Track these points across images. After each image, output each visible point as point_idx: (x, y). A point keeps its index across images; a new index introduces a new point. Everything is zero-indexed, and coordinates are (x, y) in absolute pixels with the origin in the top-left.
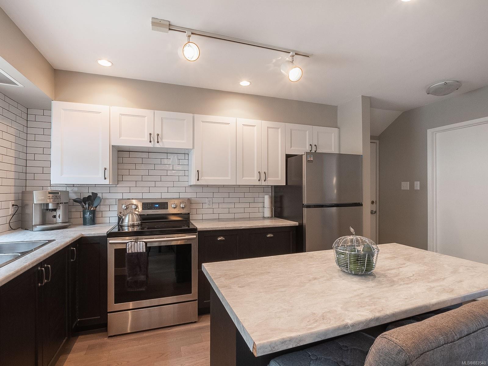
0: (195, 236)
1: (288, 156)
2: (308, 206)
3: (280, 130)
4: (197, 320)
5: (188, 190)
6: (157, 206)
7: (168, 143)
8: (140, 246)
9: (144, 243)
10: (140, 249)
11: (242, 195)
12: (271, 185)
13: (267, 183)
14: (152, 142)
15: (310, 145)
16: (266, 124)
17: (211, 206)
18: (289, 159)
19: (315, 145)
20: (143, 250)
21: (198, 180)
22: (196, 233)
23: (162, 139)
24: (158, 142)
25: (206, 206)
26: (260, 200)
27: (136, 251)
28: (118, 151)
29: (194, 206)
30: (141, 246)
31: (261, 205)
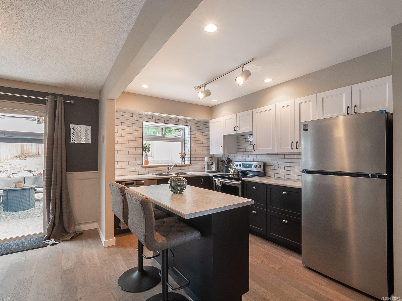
0: (240, 183)
3: (311, 102)
7: (241, 130)
13: (300, 150)
14: (236, 131)
15: (349, 107)
16: (298, 100)
17: (279, 168)
19: (355, 106)
21: (255, 150)
23: (239, 128)
25: (276, 168)
28: (237, 136)
29: (269, 167)
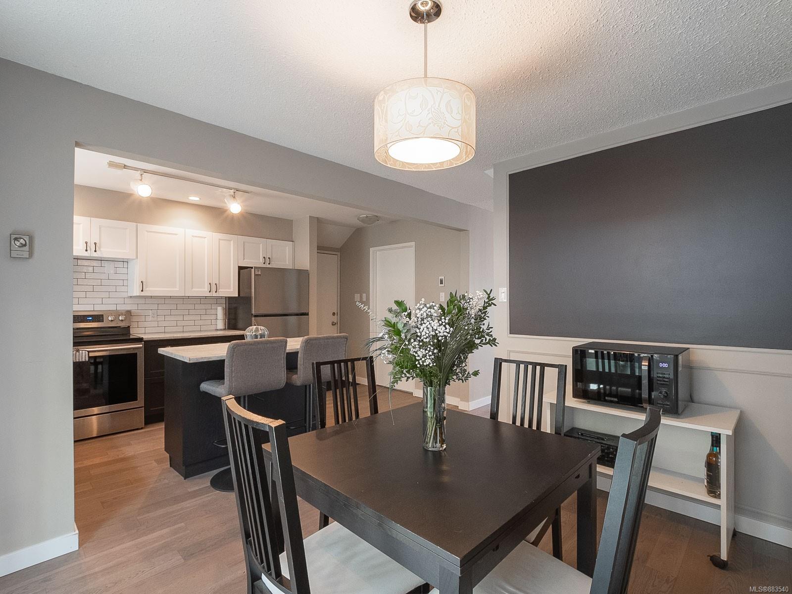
0: (141, 345)
1: (241, 268)
2: (256, 316)
3: (232, 242)
4: (143, 426)
5: (127, 301)
6: (91, 318)
7: (105, 252)
8: (82, 355)
9: (87, 352)
10: (82, 359)
11: (192, 307)
12: (225, 296)
13: (219, 294)
14: (89, 251)
15: (264, 257)
16: (217, 236)
17: (155, 319)
18: (241, 271)
19: (269, 258)
20: (85, 359)
21: (142, 291)
22: (141, 342)
23: (100, 248)
24: (95, 251)
25: (150, 319)
26: (213, 312)
27: (78, 361)
29: (134, 319)
30: (84, 355)
31: (213, 317)
